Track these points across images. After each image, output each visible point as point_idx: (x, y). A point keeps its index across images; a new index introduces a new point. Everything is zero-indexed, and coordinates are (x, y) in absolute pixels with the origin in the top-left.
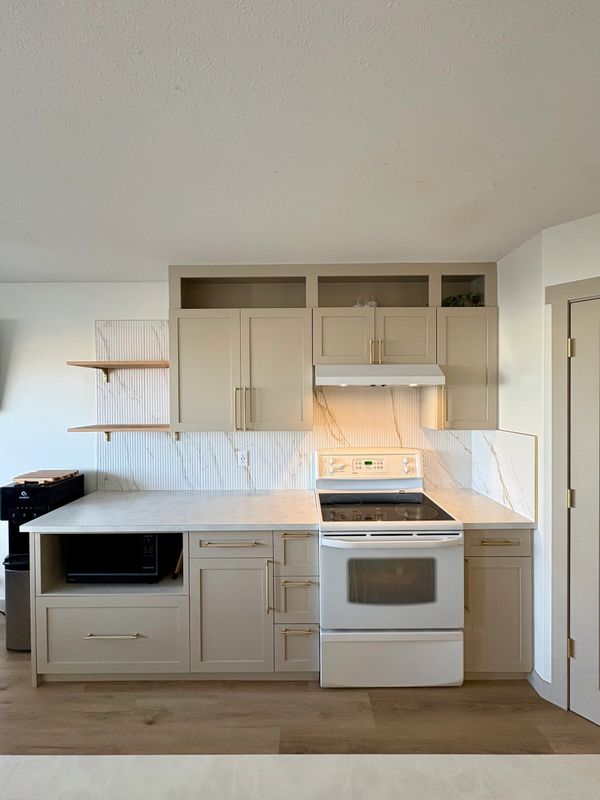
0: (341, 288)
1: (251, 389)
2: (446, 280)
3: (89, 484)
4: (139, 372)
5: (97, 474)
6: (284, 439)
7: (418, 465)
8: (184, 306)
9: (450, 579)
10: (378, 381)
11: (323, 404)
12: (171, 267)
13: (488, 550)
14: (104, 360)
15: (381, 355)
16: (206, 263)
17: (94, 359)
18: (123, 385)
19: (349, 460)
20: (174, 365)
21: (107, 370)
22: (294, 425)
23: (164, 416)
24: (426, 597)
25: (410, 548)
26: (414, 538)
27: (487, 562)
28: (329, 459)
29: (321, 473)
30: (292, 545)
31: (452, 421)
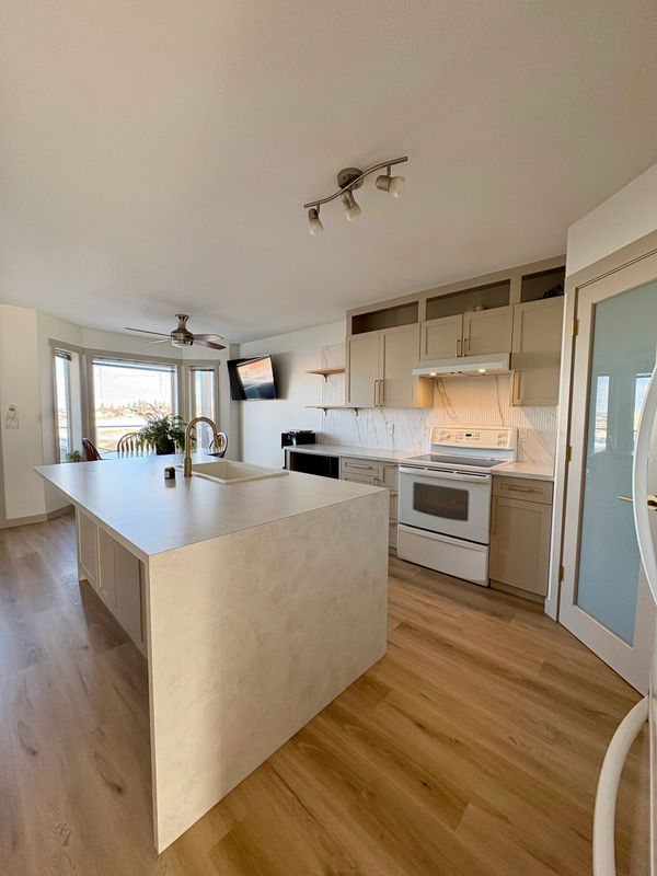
0: (446, 303)
1: (383, 381)
2: (527, 279)
5: (321, 434)
7: (511, 438)
8: (354, 332)
9: (479, 504)
10: (456, 369)
11: (442, 391)
12: (347, 311)
13: (514, 494)
14: (325, 369)
15: (465, 350)
16: (366, 304)
17: (319, 370)
18: (331, 383)
19: (453, 432)
20: (347, 371)
21: (326, 375)
23: (343, 401)
24: (462, 515)
25: (451, 480)
26: (454, 475)
27: (512, 503)
28: (440, 431)
29: (432, 441)
30: (388, 471)
31: (523, 400)
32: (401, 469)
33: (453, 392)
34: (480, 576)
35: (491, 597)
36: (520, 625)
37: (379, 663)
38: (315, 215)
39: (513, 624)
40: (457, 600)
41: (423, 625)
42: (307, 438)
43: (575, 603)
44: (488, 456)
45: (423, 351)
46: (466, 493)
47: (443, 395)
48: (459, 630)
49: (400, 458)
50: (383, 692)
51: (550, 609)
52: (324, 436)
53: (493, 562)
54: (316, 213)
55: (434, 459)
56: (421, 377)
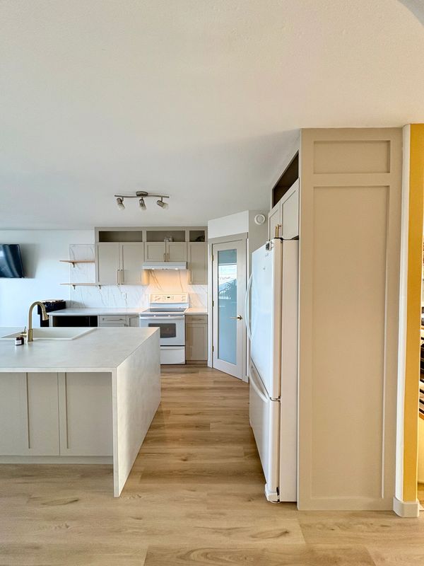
1: (123, 270)
2: (191, 232)
3: (67, 305)
4: (86, 264)
5: (71, 302)
6: (139, 288)
7: (187, 298)
8: (100, 241)
9: (180, 330)
10: (165, 268)
12: (95, 228)
13: (194, 322)
14: (73, 260)
15: (167, 259)
17: (69, 260)
18: (79, 268)
19: (161, 296)
20: (97, 261)
21: (73, 263)
22: (137, 283)
23: (94, 280)
24: (173, 335)
25: (167, 320)
26: (169, 317)
27: (193, 326)
28: (154, 296)
29: (151, 300)
30: (132, 320)
31: (193, 282)
32: (141, 318)
33: (159, 277)
34: (182, 361)
35: (188, 367)
36: (201, 373)
37: (160, 405)
38: (121, 202)
39: (200, 373)
40: (176, 373)
41: (169, 386)
42: (61, 305)
43: (218, 358)
44: (178, 307)
45: (146, 258)
46: (175, 325)
47: (154, 278)
48: (182, 383)
49: (140, 312)
50: (168, 413)
51: (209, 365)
52: (74, 303)
53: (187, 353)
54: (121, 201)
55: (152, 310)
56: (145, 270)
